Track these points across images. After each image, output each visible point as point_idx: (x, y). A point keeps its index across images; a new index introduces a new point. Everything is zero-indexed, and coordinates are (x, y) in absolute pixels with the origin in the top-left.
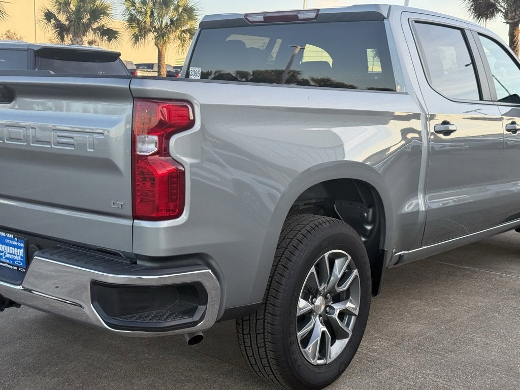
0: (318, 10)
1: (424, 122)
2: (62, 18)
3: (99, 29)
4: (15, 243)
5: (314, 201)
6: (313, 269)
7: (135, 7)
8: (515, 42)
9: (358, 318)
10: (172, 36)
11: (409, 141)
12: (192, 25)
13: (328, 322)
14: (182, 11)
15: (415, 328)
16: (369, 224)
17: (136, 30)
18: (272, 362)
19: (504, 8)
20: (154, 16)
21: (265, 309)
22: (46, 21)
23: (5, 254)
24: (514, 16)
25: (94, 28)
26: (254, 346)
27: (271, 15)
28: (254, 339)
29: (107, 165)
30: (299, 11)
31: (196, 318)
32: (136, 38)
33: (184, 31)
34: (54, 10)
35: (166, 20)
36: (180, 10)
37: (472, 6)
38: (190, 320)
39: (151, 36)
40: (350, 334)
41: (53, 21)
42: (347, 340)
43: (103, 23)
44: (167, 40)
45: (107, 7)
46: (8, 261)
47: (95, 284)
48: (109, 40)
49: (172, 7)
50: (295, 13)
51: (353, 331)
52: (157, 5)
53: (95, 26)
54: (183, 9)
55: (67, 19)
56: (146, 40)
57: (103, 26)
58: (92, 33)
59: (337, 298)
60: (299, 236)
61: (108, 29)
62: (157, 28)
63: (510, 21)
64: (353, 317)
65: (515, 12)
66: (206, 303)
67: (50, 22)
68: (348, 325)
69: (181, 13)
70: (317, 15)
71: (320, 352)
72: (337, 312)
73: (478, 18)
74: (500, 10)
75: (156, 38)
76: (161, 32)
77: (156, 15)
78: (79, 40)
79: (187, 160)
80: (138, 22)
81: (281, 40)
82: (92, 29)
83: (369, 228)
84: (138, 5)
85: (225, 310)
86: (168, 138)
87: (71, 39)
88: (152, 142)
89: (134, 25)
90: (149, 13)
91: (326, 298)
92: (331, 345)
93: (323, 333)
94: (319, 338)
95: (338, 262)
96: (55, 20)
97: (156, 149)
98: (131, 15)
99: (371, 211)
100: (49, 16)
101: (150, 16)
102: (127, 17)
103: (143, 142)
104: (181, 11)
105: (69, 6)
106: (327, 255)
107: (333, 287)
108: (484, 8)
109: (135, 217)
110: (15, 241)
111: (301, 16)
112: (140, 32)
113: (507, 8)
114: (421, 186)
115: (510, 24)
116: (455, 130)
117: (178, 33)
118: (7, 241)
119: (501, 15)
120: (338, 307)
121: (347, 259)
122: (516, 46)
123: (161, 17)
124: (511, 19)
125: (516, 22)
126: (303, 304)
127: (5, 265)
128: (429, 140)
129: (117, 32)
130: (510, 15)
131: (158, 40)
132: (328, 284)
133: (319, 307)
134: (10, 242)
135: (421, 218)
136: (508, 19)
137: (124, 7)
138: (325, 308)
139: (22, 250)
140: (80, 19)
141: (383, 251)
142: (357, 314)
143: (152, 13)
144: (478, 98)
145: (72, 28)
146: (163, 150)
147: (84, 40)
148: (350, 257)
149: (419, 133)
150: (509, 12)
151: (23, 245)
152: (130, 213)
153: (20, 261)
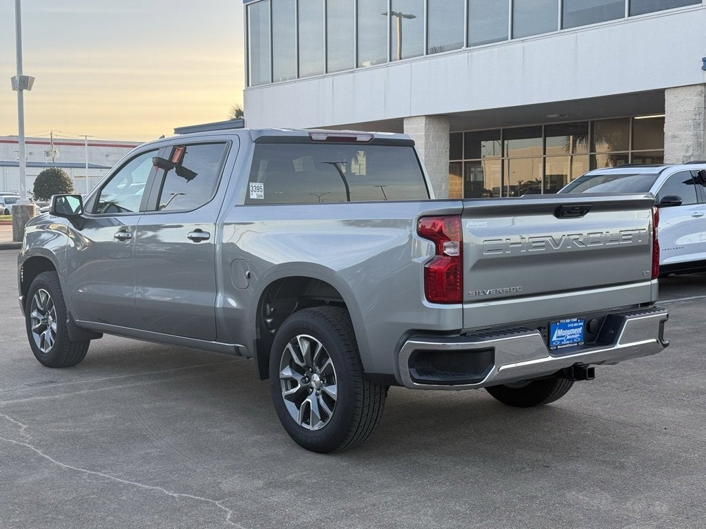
4: (577, 325)
23: (566, 337)
27: (334, 136)
70: (372, 139)
110: (577, 322)
111: (359, 139)
127: (566, 346)
134: (572, 325)
139: (581, 328)
151: (582, 324)
152: (651, 277)
153: (580, 337)
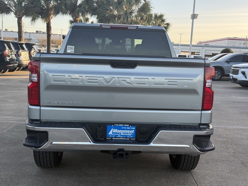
8: (21, 26)
24: (20, 14)
65: (20, 12)
74: (13, 11)
110: (129, 127)
113: (16, 10)
115: (18, 18)
118: (123, 128)
122: (21, 28)
124: (18, 16)
127: (120, 139)
134: (125, 128)
150: (17, 12)
151: (134, 128)
152: (201, 108)
153: (131, 135)
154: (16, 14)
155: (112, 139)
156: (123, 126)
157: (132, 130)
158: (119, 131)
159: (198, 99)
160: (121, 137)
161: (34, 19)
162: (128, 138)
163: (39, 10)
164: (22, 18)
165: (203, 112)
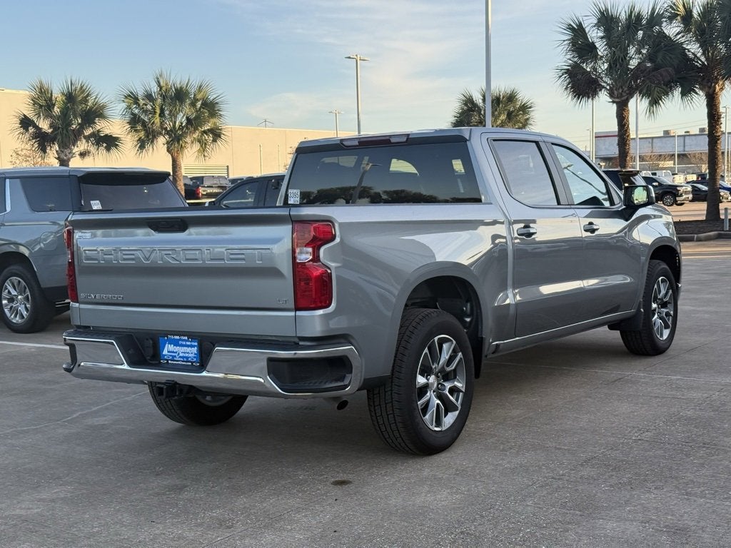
0: (408, 135)
1: (508, 226)
2: (44, 125)
3: (93, 135)
4: (188, 343)
5: (418, 301)
6: (426, 350)
7: (139, 105)
8: (625, 125)
9: (465, 394)
10: (188, 140)
11: (496, 245)
12: (215, 124)
13: (440, 397)
14: (201, 107)
15: (516, 413)
16: (468, 316)
17: (142, 134)
18: (400, 425)
19: (608, 84)
20: (164, 115)
21: (392, 382)
22: (22, 130)
23: (179, 354)
25: (86, 134)
26: (384, 414)
27: (365, 140)
28: (383, 409)
29: (274, 272)
30: (390, 136)
31: (346, 382)
32: (142, 145)
33: (205, 132)
34: (30, 114)
35: (181, 119)
36: (199, 104)
37: (569, 84)
38: (342, 384)
39: (161, 140)
40: (460, 408)
41: (31, 130)
42: (457, 412)
43: (98, 128)
44: (183, 145)
45: (103, 107)
46: (182, 359)
47: (271, 360)
48: (108, 149)
49: (188, 102)
50: (388, 138)
51: (462, 405)
52: (168, 101)
53: (88, 132)
54: (202, 104)
55: (51, 126)
56: (155, 148)
57: (99, 131)
58: (84, 141)
59: (447, 377)
60: (414, 324)
61: (106, 135)
62: (169, 129)
63: (617, 100)
64: (461, 394)
65: (622, 88)
66: (351, 372)
67: (27, 130)
68: (457, 400)
69: (200, 109)
70: (407, 139)
71: (436, 422)
72: (447, 390)
73: (578, 98)
74: (603, 87)
75: (168, 143)
76: (175, 134)
77: (167, 113)
78: (67, 151)
79: (332, 265)
80: (144, 124)
81: (368, 158)
82: (85, 137)
83: (468, 320)
84: (142, 102)
85: (364, 380)
86: (319, 249)
87: (57, 151)
88: (307, 253)
89: (139, 127)
90: (158, 111)
91: (437, 377)
92: (445, 417)
93: (438, 405)
94: (435, 409)
95: (445, 346)
96: (33, 127)
97: (311, 257)
98: (132, 114)
99: (469, 304)
100: (25, 123)
101: (160, 115)
102: (128, 119)
103: (301, 253)
104: (199, 106)
105: (53, 108)
106: (436, 339)
107: (443, 367)
108: (584, 86)
109: (297, 309)
110: (189, 341)
111: (393, 140)
112: (148, 137)
113: (612, 84)
114: (510, 282)
115: (617, 103)
116: (536, 233)
117: (196, 135)
118: (180, 342)
119: (606, 93)
120: (448, 385)
121: (452, 343)
122: (627, 130)
123: (173, 115)
124: (618, 98)
125: (624, 100)
126: (421, 380)
127: (179, 362)
128: (513, 244)
129: (118, 138)
130: (616, 92)
131: (172, 144)
132: (438, 364)
133: (433, 384)
134: (184, 343)
135: (512, 310)
136: (614, 98)
137: (124, 105)
138: (438, 386)
139: (196, 348)
140: (70, 124)
141: (482, 338)
142: (464, 391)
143: (162, 111)
144: (556, 204)
145: (59, 137)
146: (316, 258)
147: (74, 151)
148: (454, 342)
149: (505, 238)
150: (614, 88)
151: (196, 344)
152: (293, 306)
153: (195, 357)
154: (611, 95)
155: (168, 362)
156: (180, 340)
157: (194, 346)
158: (177, 349)
159: (285, 288)
160: (180, 359)
161: (655, 102)
162: (189, 362)
163: (670, 75)
164: (628, 102)
165: (299, 313)
